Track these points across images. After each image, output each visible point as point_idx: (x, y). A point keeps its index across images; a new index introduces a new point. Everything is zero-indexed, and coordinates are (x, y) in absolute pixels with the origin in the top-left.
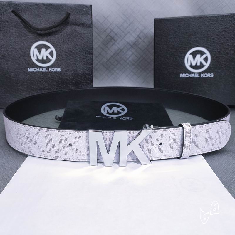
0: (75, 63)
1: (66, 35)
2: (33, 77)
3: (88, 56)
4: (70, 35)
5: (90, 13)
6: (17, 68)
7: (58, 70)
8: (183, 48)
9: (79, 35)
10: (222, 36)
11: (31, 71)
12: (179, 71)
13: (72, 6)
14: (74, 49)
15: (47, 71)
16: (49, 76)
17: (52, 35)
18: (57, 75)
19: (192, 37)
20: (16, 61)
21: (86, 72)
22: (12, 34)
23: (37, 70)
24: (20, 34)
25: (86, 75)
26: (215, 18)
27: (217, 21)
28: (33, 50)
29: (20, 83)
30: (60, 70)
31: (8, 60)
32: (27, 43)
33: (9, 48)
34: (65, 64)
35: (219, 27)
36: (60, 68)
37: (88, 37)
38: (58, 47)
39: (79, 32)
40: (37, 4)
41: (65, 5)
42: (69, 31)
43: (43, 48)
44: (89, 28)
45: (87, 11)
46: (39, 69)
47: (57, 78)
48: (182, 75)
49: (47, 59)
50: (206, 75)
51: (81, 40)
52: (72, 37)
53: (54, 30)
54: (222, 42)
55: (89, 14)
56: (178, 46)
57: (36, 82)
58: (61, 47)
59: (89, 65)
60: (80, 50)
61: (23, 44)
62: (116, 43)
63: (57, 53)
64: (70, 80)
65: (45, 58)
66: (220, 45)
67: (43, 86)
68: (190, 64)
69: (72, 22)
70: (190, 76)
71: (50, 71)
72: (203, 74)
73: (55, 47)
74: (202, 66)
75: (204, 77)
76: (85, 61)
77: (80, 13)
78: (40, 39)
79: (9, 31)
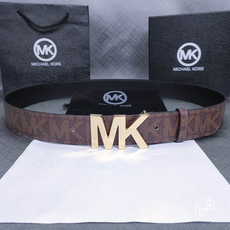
0: (74, 57)
1: (65, 33)
2: (36, 71)
3: (85, 52)
4: (69, 33)
5: (87, 13)
6: (22, 63)
7: (59, 64)
8: (176, 44)
9: (77, 33)
10: (211, 32)
11: (35, 65)
12: (172, 65)
13: (71, 7)
14: (73, 45)
15: (48, 65)
16: (51, 70)
17: (53, 33)
18: (58, 69)
19: (184, 34)
20: (21, 57)
21: (84, 66)
22: (17, 32)
23: (40, 64)
24: (24, 32)
25: (84, 68)
26: (205, 16)
27: (206, 19)
28: (36, 46)
29: (24, 77)
31: (13, 55)
32: (30, 40)
33: (14, 45)
34: (65, 59)
35: (209, 24)
36: (60, 63)
37: (85, 34)
38: (58, 43)
39: (77, 30)
40: (40, 5)
41: (65, 6)
42: (68, 29)
43: (45, 44)
44: (86, 27)
45: (84, 11)
47: (57, 71)
48: (175, 69)
49: (48, 55)
50: (197, 69)
51: (80, 37)
52: (71, 35)
53: (55, 28)
54: (211, 37)
56: (171, 42)
57: (39, 76)
58: (61, 43)
59: (87, 59)
60: (78, 46)
61: (27, 41)
62: (111, 41)
63: (57, 49)
64: (69, 73)
65: (47, 54)
66: (209, 40)
67: (45, 79)
68: (182, 59)
69: (71, 21)
70: (182, 70)
71: (51, 65)
72: (194, 68)
73: (56, 43)
74: (193, 60)
75: (195, 71)
76: (82, 56)
77: (79, 13)
78: (42, 36)
79: (15, 29)
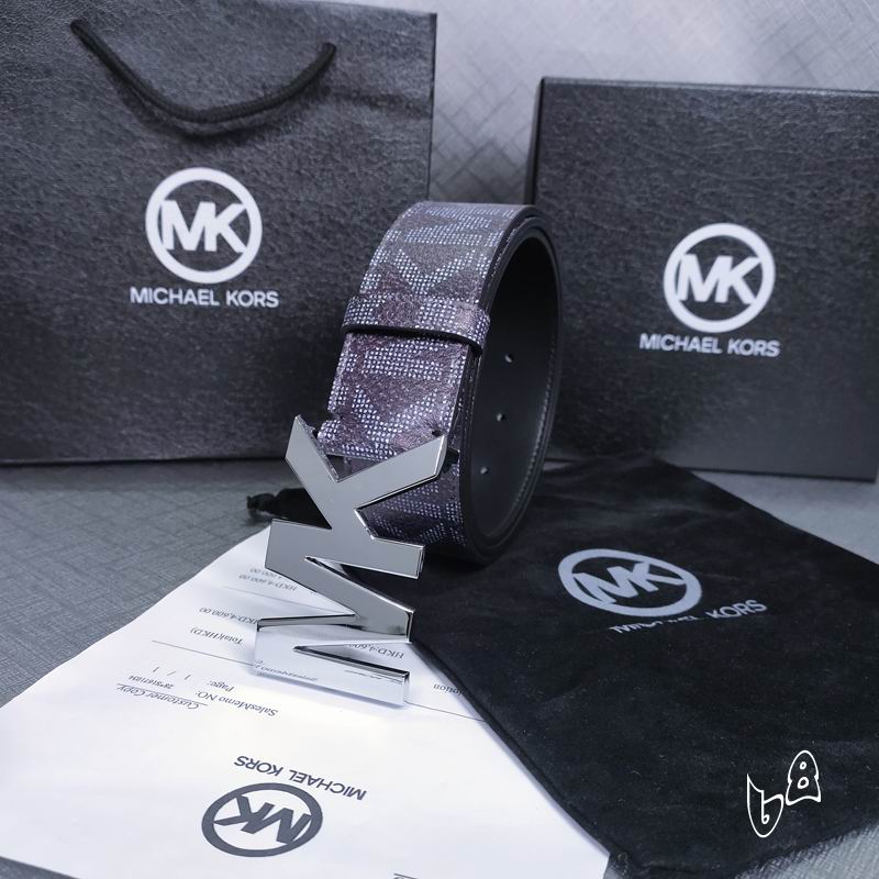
1: (310, 144)
2: (151, 329)
4: (331, 147)
5: (427, 51)
6: (82, 285)
7: (266, 300)
9: (368, 148)
11: (146, 301)
13: (349, 15)
14: (344, 209)
15: (217, 304)
16: (226, 327)
17: (249, 142)
18: (262, 322)
20: (79, 256)
22: (69, 130)
23: (172, 296)
24: (102, 131)
28: (161, 208)
29: (90, 355)
30: (276, 303)
32: (132, 174)
33: (47, 194)
34: (301, 276)
36: (275, 294)
37: (410, 158)
38: (273, 196)
39: (370, 135)
42: (326, 127)
43: (206, 199)
44: (419, 119)
45: (413, 39)
46: (181, 292)
47: (258, 335)
49: (218, 251)
51: (381, 168)
52: (338, 157)
53: (259, 118)
55: (421, 56)
57: (166, 352)
58: (286, 197)
60: (370, 215)
61: (113, 178)
63: (265, 225)
64: (318, 346)
65: (211, 246)
67: (194, 371)
69: (343, 87)
71: (228, 303)
73: (258, 194)
77: (385, 49)
78: (194, 158)
79: (54, 114)
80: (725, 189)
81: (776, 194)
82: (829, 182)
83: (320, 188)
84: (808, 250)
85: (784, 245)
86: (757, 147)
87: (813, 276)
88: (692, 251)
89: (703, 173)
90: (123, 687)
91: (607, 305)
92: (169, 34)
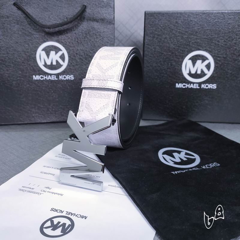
1: (80, 34)
2: (39, 87)
4: (86, 34)
5: (112, 5)
6: (20, 75)
7: (70, 78)
9: (97, 34)
11: (38, 79)
14: (91, 51)
15: (57, 79)
16: (59, 85)
17: (63, 34)
18: (70, 84)
20: (19, 67)
22: (14, 33)
23: (45, 77)
24: (23, 33)
29: (23, 94)
30: (73, 78)
31: (9, 65)
32: (32, 44)
33: (9, 51)
34: (80, 71)
36: (73, 76)
37: (109, 36)
38: (71, 49)
39: (97, 30)
43: (52, 50)
44: (110, 25)
45: (108, 2)
46: (47, 76)
47: (69, 87)
51: (100, 39)
52: (88, 37)
53: (65, 27)
55: (110, 7)
57: (44, 93)
58: (74, 49)
61: (27, 46)
63: (69, 57)
65: (54, 63)
67: (52, 98)
69: (89, 17)
71: (60, 79)
73: (67, 48)
77: (100, 5)
78: (49, 39)
79: (10, 29)
80: (199, 40)
81: (214, 41)
82: (229, 38)
83: (84, 46)
84: (224, 57)
85: (217, 56)
86: (207, 28)
87: (225, 65)
88: (190, 59)
89: (192, 36)
90: (20, 190)
91: (166, 75)
92: (40, 5)
